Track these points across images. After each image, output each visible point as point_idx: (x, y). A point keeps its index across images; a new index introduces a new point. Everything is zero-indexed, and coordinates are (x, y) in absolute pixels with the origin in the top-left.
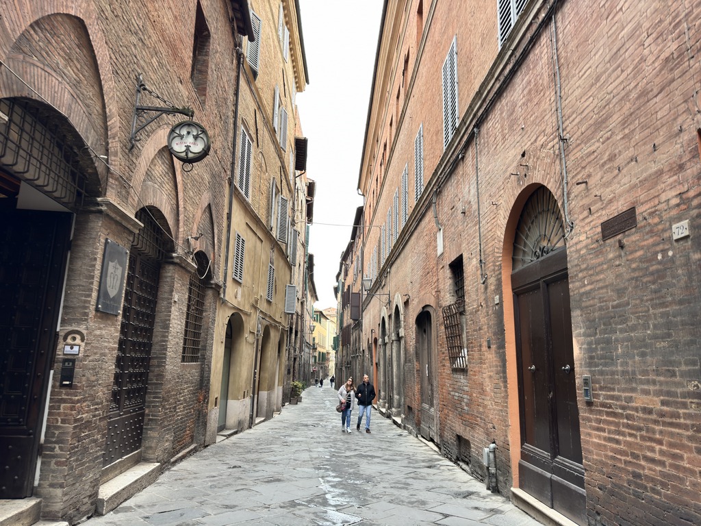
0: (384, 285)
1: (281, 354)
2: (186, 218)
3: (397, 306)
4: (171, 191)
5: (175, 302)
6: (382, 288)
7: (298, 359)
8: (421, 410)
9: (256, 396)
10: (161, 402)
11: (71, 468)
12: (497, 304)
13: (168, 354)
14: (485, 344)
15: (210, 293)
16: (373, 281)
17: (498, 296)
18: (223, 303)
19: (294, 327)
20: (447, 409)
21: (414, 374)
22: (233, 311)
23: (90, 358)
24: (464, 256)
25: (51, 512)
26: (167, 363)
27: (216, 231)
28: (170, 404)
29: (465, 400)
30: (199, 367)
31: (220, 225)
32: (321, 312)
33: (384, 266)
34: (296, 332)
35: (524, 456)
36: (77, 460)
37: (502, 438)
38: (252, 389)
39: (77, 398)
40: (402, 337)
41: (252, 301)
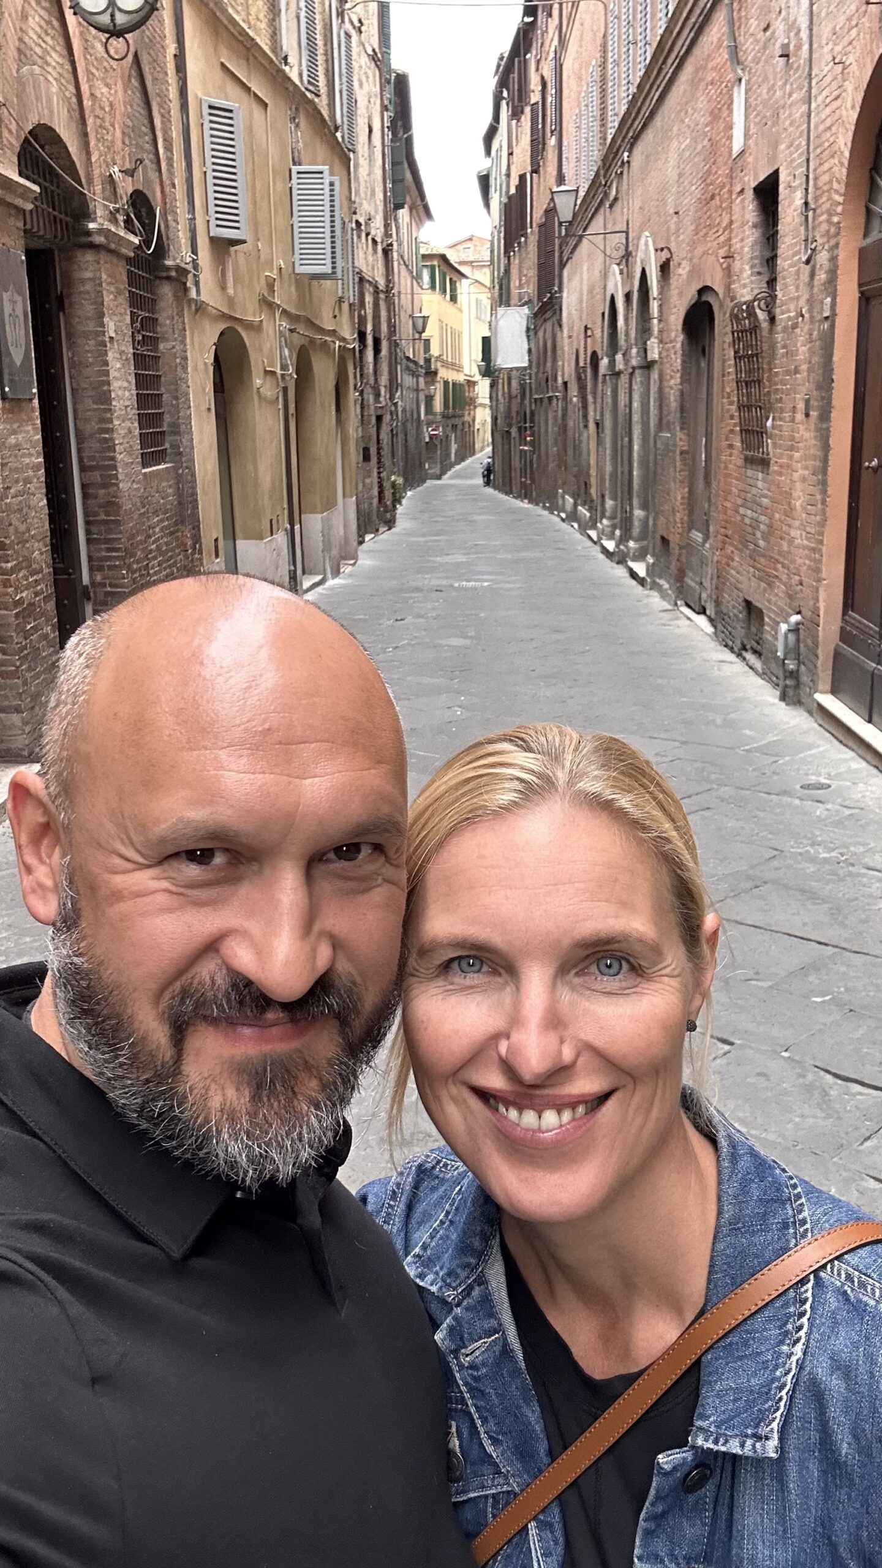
0: (616, 199)
1: (344, 415)
2: (98, 121)
3: (643, 271)
4: (62, 65)
5: (111, 338)
6: (611, 206)
7: (387, 418)
8: (689, 547)
9: (297, 527)
10: (123, 558)
11: (25, 683)
12: (827, 318)
13: (119, 457)
14: (801, 406)
15: (166, 291)
16: (582, 194)
17: (829, 299)
18: (197, 310)
19: (369, 328)
20: (732, 544)
21: (675, 459)
22: (222, 326)
23: (12, 491)
24: (783, 177)
25: (9, 749)
26: (120, 477)
27: (158, 122)
28: (138, 562)
29: (762, 527)
30: (172, 474)
31: (163, 97)
32: (443, 258)
33: (614, 139)
34: (377, 342)
35: (845, 636)
36: (29, 669)
37: (811, 603)
38: (286, 512)
39: (9, 565)
40: (653, 362)
41: (260, 287)
